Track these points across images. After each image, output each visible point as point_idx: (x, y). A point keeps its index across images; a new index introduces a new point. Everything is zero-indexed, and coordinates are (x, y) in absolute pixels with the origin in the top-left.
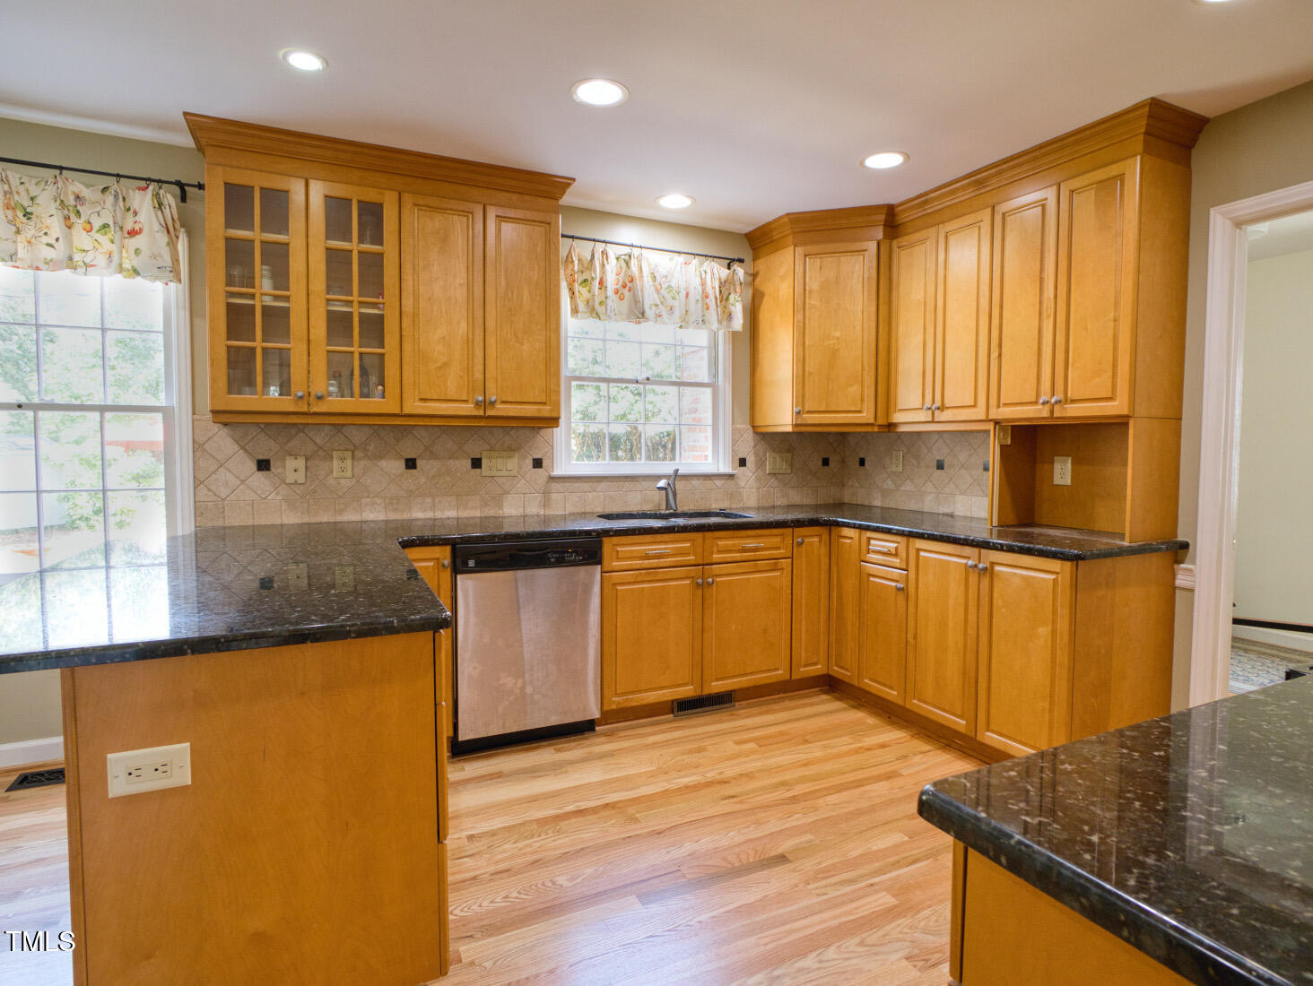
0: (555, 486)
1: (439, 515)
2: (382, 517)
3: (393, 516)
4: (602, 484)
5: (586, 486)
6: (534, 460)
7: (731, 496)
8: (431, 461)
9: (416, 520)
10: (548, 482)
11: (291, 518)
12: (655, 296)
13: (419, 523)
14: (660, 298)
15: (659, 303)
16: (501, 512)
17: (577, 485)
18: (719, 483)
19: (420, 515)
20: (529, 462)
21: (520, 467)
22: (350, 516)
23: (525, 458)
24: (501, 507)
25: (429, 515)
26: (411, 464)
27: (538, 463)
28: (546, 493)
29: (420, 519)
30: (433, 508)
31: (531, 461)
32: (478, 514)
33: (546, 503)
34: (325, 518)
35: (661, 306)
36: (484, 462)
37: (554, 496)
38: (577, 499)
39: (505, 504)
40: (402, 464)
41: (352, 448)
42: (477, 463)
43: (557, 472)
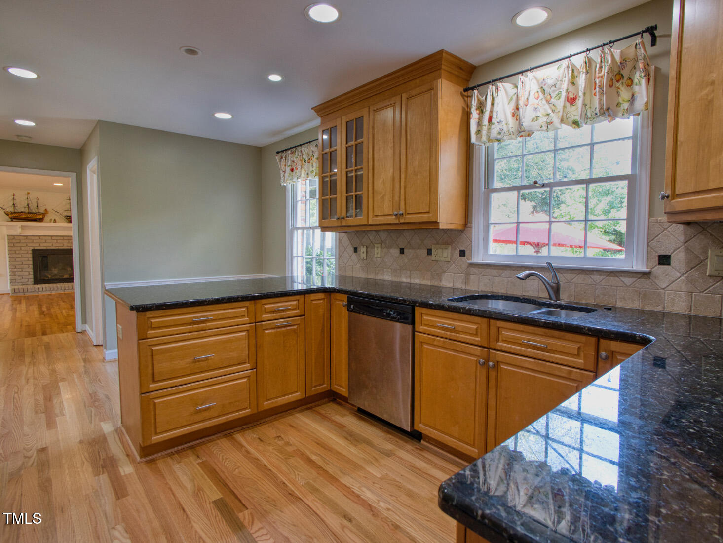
0: (473, 270)
1: (412, 281)
2: (390, 279)
3: (395, 279)
4: (506, 271)
5: (494, 272)
6: (460, 251)
7: (645, 296)
8: (410, 250)
9: (403, 283)
10: (468, 267)
11: (363, 275)
12: (547, 107)
13: (404, 284)
14: (550, 108)
15: (550, 111)
16: (441, 284)
17: (487, 270)
18: (628, 281)
19: (404, 280)
20: (458, 252)
21: (452, 255)
22: (379, 277)
23: (455, 249)
24: (441, 281)
25: (408, 281)
26: (402, 251)
27: (462, 253)
28: (467, 274)
29: (405, 283)
30: (410, 277)
31: (459, 252)
32: (429, 283)
33: (467, 281)
34: (372, 276)
35: (552, 114)
36: (433, 251)
37: (472, 277)
38: (488, 281)
39: (443, 279)
40: (398, 251)
41: (381, 242)
42: (429, 252)
43: (475, 260)
